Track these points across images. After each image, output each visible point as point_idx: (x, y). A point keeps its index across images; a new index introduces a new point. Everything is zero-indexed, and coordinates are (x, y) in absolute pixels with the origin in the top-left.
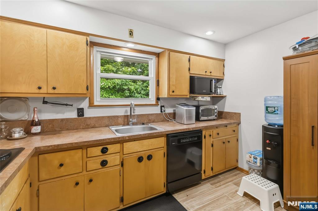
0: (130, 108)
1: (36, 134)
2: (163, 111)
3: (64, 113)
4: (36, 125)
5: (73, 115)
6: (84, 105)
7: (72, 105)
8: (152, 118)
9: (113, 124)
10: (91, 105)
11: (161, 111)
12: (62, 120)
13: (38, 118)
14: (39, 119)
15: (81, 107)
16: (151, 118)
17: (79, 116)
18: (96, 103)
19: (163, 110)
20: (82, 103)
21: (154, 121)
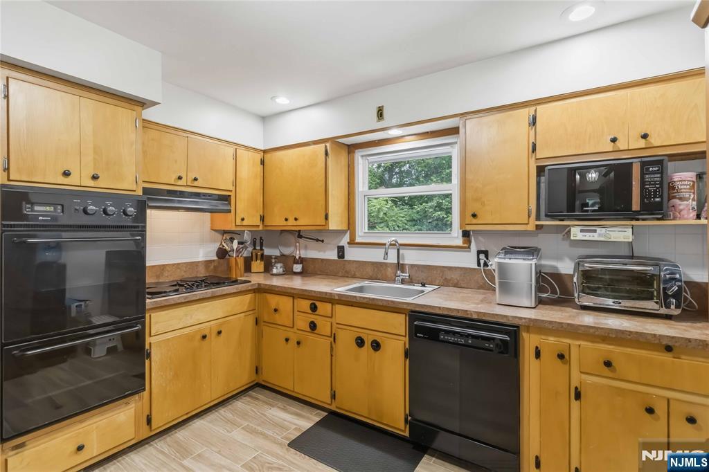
0: (396, 251)
1: (296, 274)
2: (482, 265)
3: (325, 252)
4: (297, 263)
5: (332, 255)
6: (344, 241)
7: (323, 241)
8: (455, 276)
9: (379, 277)
10: (352, 243)
11: (479, 264)
12: (322, 260)
13: (300, 254)
14: (302, 256)
15: (341, 244)
16: (449, 275)
17: (339, 257)
18: (358, 240)
19: (482, 262)
20: (342, 239)
21: (457, 284)
